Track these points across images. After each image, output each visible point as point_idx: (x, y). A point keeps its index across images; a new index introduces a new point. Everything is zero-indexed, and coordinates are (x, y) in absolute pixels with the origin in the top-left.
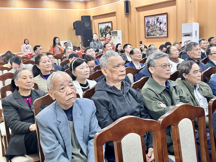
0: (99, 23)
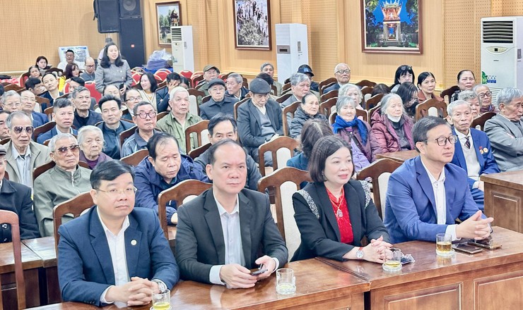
0: (157, 4)
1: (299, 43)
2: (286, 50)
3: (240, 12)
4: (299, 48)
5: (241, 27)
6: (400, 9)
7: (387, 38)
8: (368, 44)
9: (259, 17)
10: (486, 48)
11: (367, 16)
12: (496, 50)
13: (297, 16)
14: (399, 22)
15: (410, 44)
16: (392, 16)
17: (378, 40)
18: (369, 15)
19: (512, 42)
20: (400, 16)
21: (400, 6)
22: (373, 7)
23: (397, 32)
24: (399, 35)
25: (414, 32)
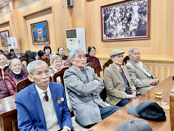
1: (14, 43)
2: (10, 45)
3: (2, 36)
4: (14, 44)
5: (3, 40)
6: (42, 31)
7: (39, 40)
8: (34, 42)
9: (7, 37)
10: (68, 40)
11: (33, 34)
12: (71, 40)
13: (14, 35)
14: (42, 35)
15: (46, 41)
16: (40, 33)
17: (37, 41)
18: (34, 33)
19: (76, 37)
20: (42, 33)
21: (42, 30)
22: (35, 31)
23: (42, 38)
24: (43, 39)
25: (47, 38)
